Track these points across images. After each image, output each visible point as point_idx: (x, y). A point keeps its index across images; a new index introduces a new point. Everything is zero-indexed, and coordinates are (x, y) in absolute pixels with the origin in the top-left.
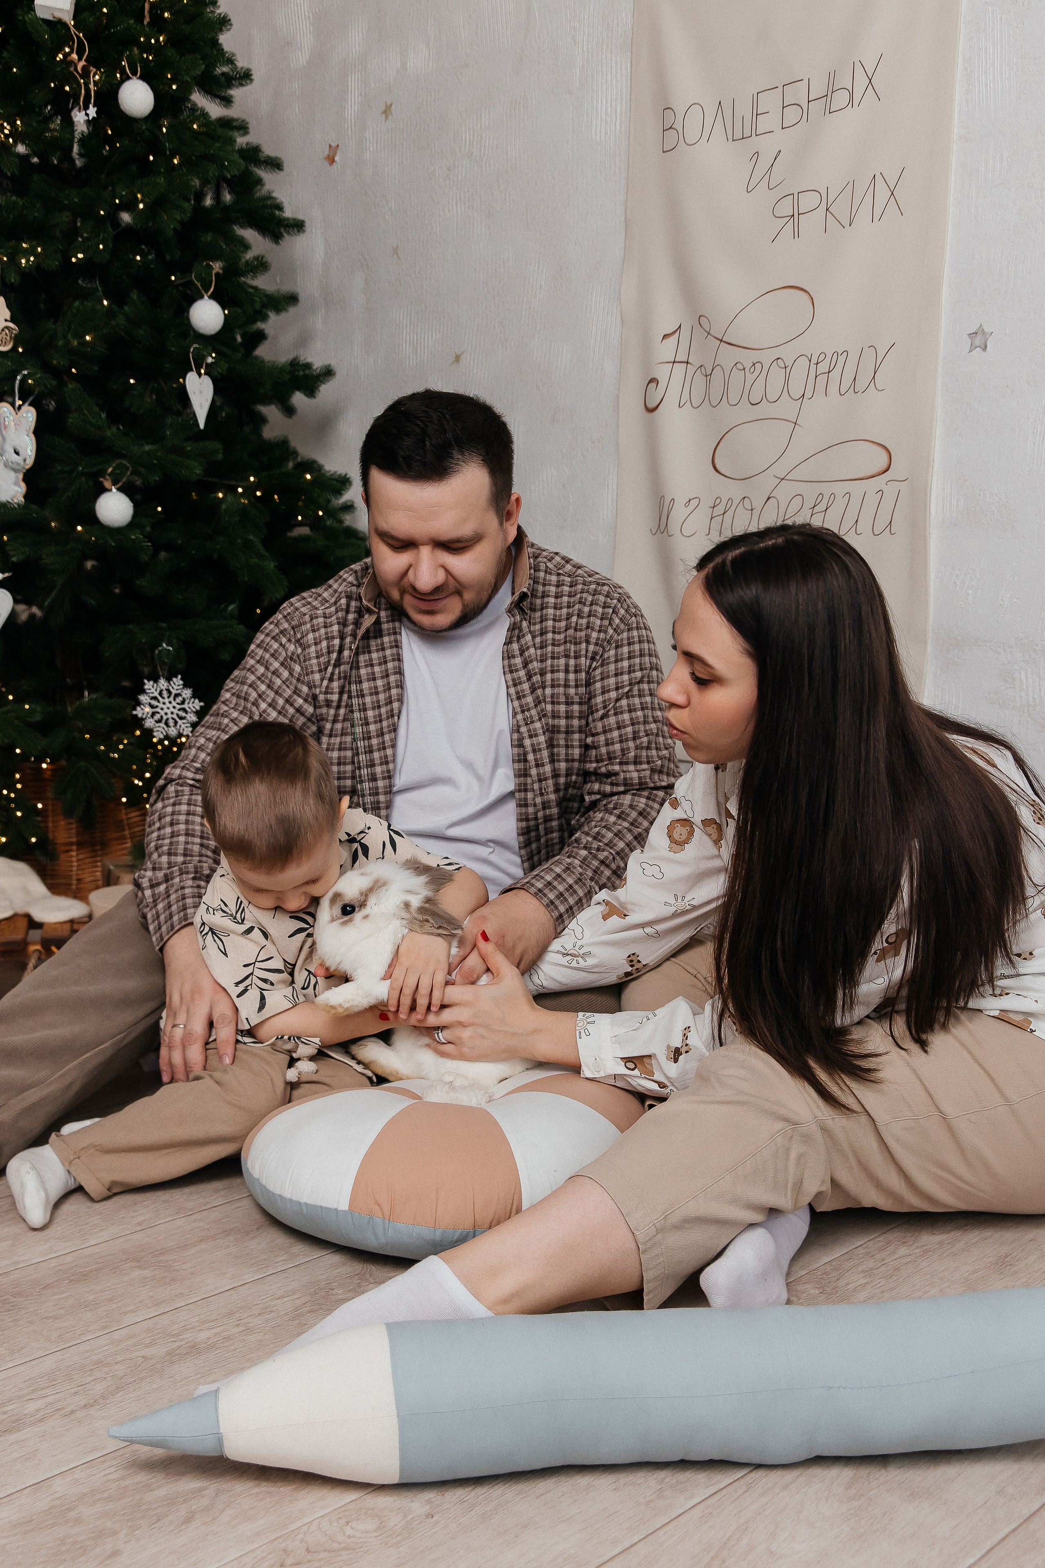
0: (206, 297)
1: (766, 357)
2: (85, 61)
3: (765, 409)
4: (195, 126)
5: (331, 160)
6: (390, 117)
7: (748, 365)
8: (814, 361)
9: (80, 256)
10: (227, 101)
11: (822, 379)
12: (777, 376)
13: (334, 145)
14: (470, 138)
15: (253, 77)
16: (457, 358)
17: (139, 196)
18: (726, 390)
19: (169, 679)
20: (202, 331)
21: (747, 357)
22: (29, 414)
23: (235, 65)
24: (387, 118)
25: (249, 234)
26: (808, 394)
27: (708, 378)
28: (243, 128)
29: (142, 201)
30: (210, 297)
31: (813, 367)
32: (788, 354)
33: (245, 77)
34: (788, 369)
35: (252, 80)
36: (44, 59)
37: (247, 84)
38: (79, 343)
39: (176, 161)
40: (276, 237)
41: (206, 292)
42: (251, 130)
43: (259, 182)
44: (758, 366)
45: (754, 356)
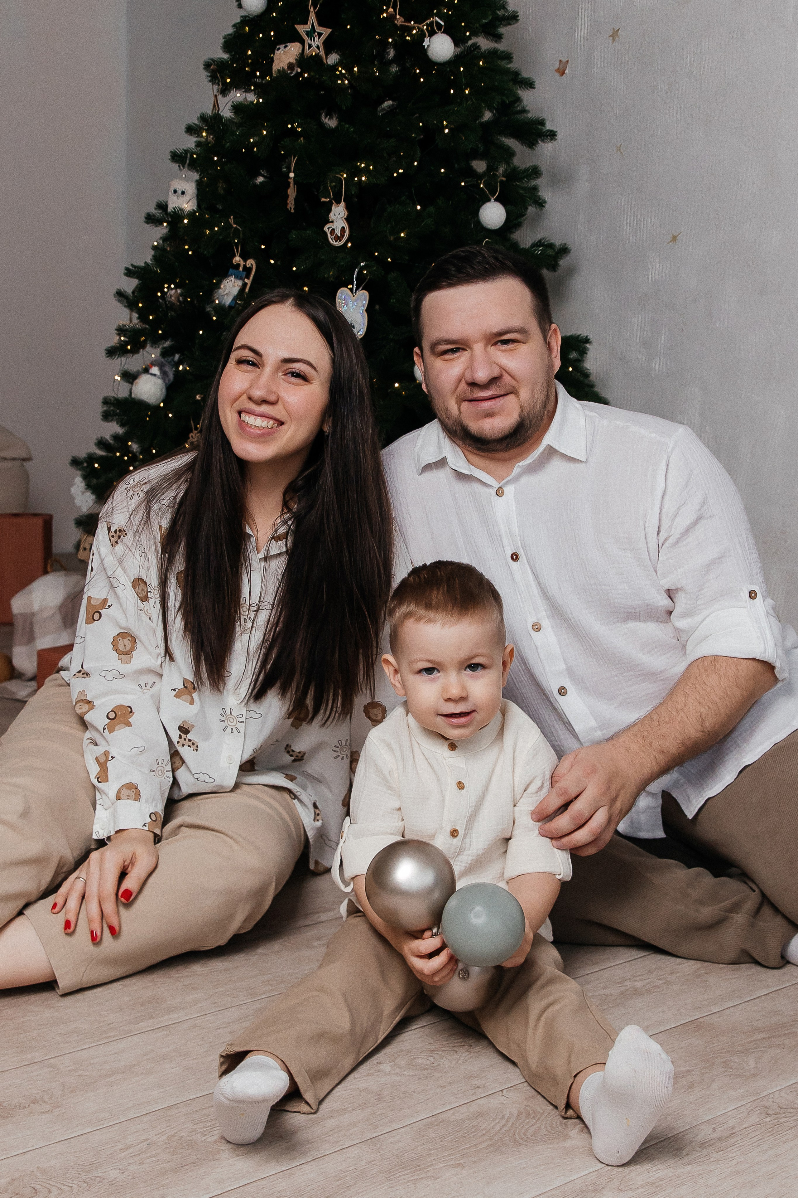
0: (492, 200)
2: (398, 15)
4: (481, 63)
5: (562, 72)
6: (617, 40)
9: (401, 171)
10: (498, 38)
13: (564, 60)
14: (690, 60)
15: (519, 18)
16: (674, 238)
17: (445, 123)
20: (489, 227)
22: (363, 296)
23: (506, 9)
24: (614, 40)
25: (512, 143)
28: (508, 57)
29: (447, 127)
30: (496, 200)
33: (513, 18)
35: (517, 20)
36: (375, 18)
37: (514, 24)
38: (395, 239)
39: (467, 92)
40: (531, 144)
41: (493, 197)
42: (514, 59)
43: (518, 99)
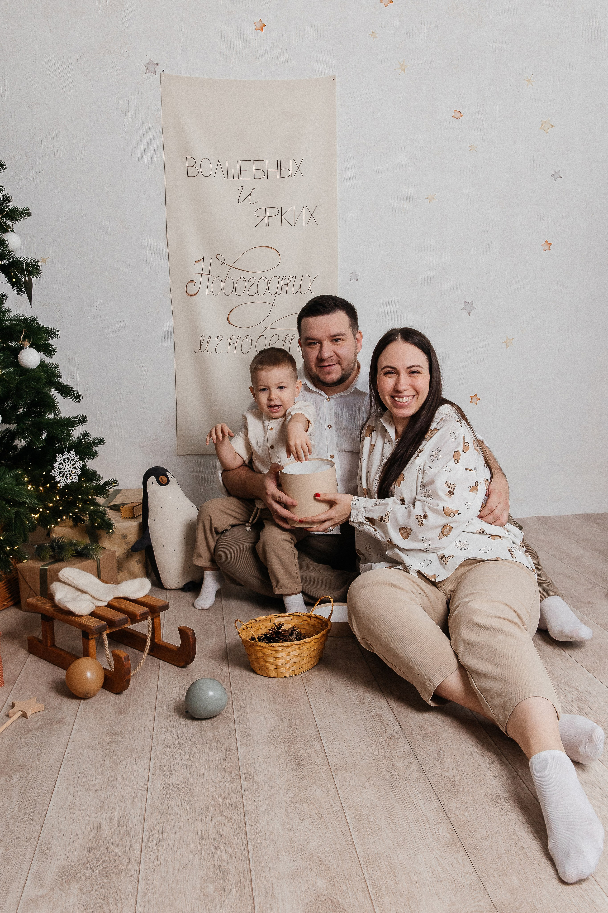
1: (258, 276)
3: (257, 298)
7: (247, 278)
8: (281, 279)
11: (285, 287)
12: (263, 285)
18: (235, 288)
19: (68, 452)
21: (247, 276)
26: (278, 293)
27: (223, 282)
31: (280, 282)
32: (269, 275)
34: (268, 282)
44: (253, 280)
45: (251, 275)
